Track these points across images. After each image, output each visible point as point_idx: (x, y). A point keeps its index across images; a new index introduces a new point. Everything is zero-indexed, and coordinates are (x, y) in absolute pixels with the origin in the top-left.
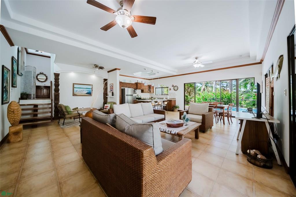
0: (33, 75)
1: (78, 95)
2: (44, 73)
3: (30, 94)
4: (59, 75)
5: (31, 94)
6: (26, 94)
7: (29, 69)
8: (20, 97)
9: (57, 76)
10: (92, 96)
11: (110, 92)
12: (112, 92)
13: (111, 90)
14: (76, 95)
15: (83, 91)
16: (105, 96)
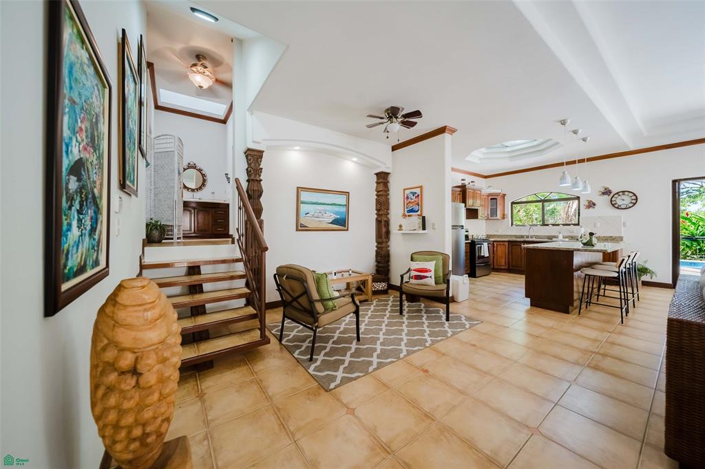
0: (176, 166)
1: (310, 226)
2: (199, 166)
3: (168, 226)
4: (261, 157)
5: (172, 226)
6: (160, 225)
7: (165, 146)
8: (145, 237)
9: (254, 157)
10: (348, 230)
11: (409, 216)
12: (415, 215)
13: (412, 211)
14: (306, 227)
15: (325, 215)
16: (384, 230)
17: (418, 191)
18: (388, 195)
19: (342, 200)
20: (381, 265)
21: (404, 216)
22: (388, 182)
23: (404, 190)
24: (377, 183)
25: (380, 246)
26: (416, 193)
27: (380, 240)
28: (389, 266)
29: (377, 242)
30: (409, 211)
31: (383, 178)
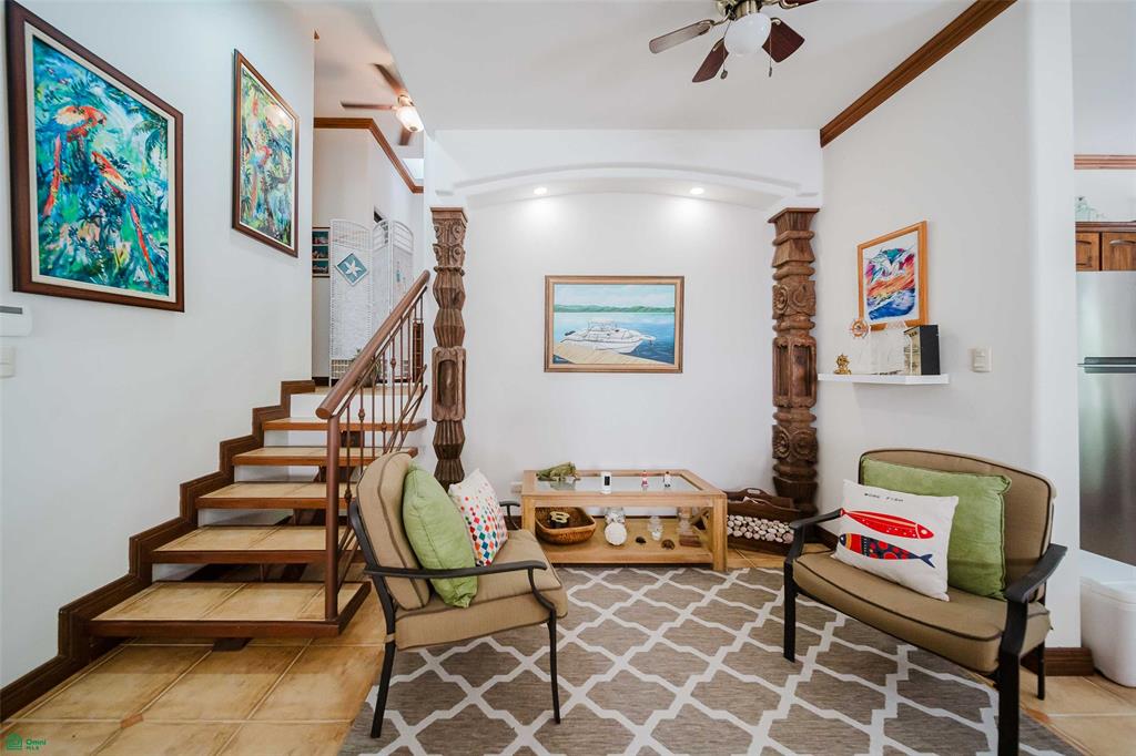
0: (390, 266)
10: (680, 370)
11: (875, 328)
12: (896, 326)
13: (889, 311)
14: (567, 362)
15: (617, 335)
16: (796, 372)
17: (909, 243)
18: (812, 272)
19: (664, 297)
20: (787, 469)
21: (859, 328)
22: (812, 236)
23: (862, 248)
24: (778, 244)
25: (782, 415)
26: (900, 251)
27: (784, 401)
28: (815, 474)
29: (776, 404)
30: (874, 315)
31: (796, 227)
